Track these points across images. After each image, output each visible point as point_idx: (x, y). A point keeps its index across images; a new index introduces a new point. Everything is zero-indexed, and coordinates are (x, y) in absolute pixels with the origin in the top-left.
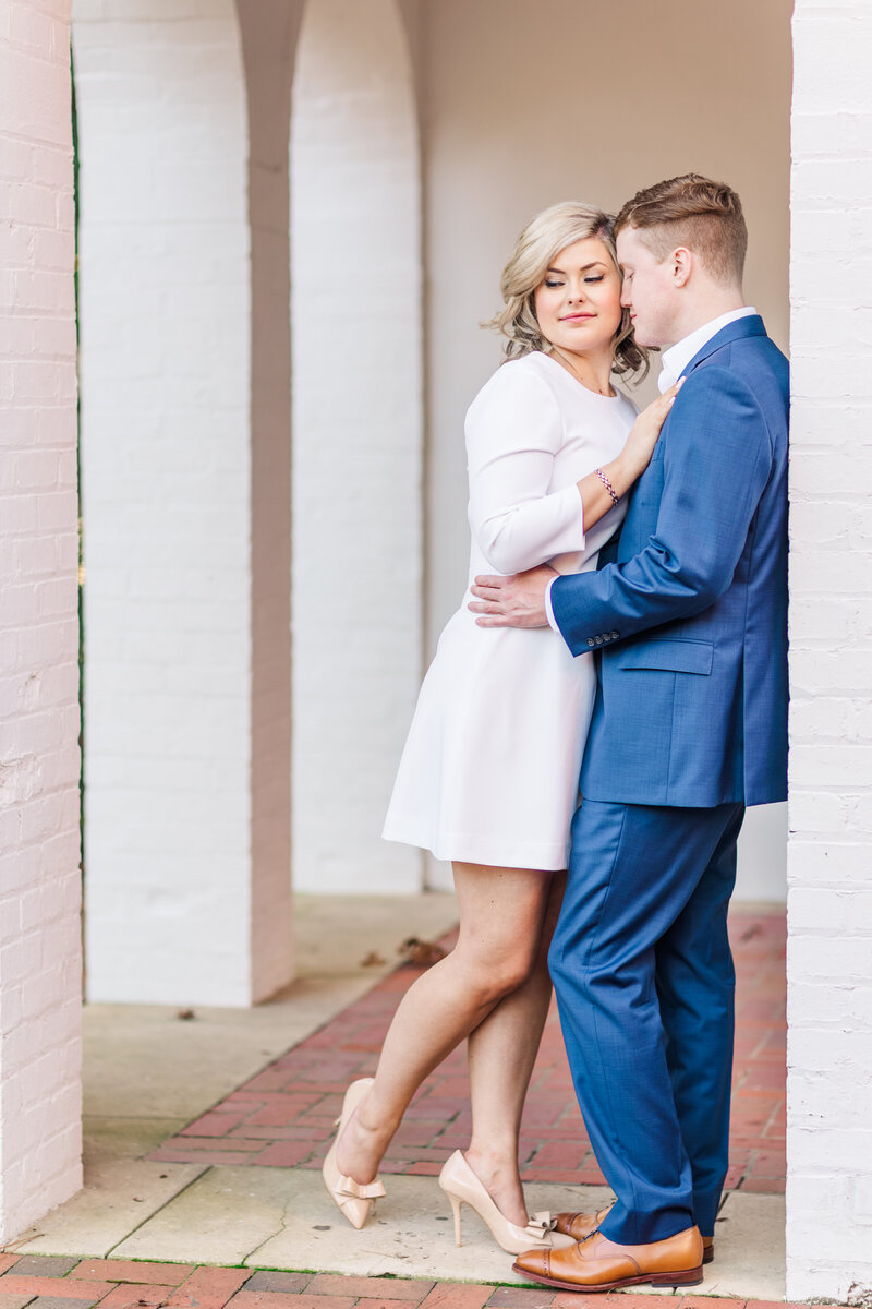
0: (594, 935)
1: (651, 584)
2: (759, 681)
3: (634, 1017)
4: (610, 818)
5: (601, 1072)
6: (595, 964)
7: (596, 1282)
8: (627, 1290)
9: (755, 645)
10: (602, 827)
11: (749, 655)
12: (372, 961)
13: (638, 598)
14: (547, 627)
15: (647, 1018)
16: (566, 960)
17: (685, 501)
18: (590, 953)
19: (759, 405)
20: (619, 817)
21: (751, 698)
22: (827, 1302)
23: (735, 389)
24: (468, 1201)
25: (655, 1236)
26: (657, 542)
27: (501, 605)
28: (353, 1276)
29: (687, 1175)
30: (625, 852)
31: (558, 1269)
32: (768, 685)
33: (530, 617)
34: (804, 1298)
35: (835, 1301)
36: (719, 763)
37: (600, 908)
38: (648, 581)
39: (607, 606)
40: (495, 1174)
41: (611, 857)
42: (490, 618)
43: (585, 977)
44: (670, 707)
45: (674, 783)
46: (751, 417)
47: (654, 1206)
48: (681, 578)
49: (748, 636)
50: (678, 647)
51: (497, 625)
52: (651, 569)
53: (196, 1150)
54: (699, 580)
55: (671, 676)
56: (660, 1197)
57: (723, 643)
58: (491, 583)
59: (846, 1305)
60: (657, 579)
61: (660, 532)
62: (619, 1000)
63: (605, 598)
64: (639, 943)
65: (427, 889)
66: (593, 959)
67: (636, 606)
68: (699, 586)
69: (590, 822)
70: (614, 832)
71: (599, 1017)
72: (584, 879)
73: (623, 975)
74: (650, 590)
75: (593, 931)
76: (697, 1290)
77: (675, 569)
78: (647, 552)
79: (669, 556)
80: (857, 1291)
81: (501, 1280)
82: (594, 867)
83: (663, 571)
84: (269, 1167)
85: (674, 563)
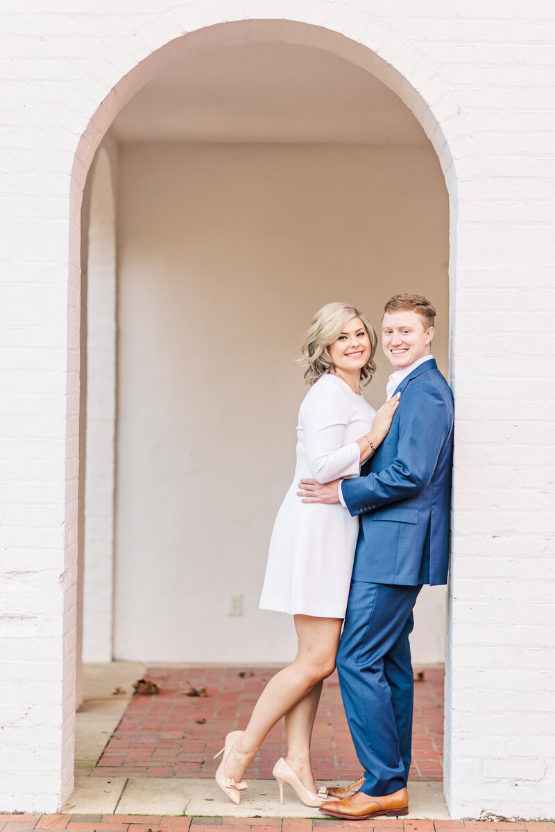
0: (361, 649)
1: (395, 482)
2: (437, 527)
3: (380, 687)
4: (369, 592)
5: (365, 714)
6: (361, 662)
7: (362, 814)
8: (375, 818)
9: (436, 511)
10: (365, 597)
11: (434, 515)
12: (118, 692)
13: (388, 488)
14: (339, 502)
15: (385, 688)
16: (347, 661)
17: (413, 441)
18: (359, 657)
19: (445, 400)
20: (373, 592)
21: (433, 536)
22: (470, 820)
23: (436, 392)
24: (288, 782)
25: (389, 792)
26: (398, 461)
27: (316, 493)
28: (241, 818)
29: (401, 763)
30: (376, 608)
31: (343, 809)
32: (441, 530)
33: (330, 498)
34: (460, 818)
35: (474, 819)
36: (419, 566)
37: (364, 635)
38: (393, 480)
39: (372, 493)
40: (301, 769)
41: (370, 611)
42: (309, 499)
43: (356, 668)
44: (397, 538)
45: (398, 574)
46: (442, 405)
47: (389, 777)
48: (409, 478)
49: (433, 507)
50: (402, 510)
51: (313, 502)
52: (395, 475)
53: (113, 772)
54: (419, 479)
55: (398, 524)
56: (392, 773)
57: (422, 510)
58: (310, 482)
59: (479, 820)
60: (398, 479)
61: (400, 456)
62: (374, 679)
63: (372, 489)
64: (381, 652)
65: (114, 660)
66: (361, 660)
67: (386, 492)
68: (418, 482)
69: (358, 595)
70: (371, 599)
71: (364, 687)
72: (356, 622)
73: (374, 667)
74: (395, 484)
75: (360, 646)
76: (408, 817)
77: (407, 474)
78: (393, 467)
79: (405, 467)
80: (484, 814)
81: (313, 816)
82: (361, 616)
83: (402, 476)
84: (158, 777)
85: (406, 470)
